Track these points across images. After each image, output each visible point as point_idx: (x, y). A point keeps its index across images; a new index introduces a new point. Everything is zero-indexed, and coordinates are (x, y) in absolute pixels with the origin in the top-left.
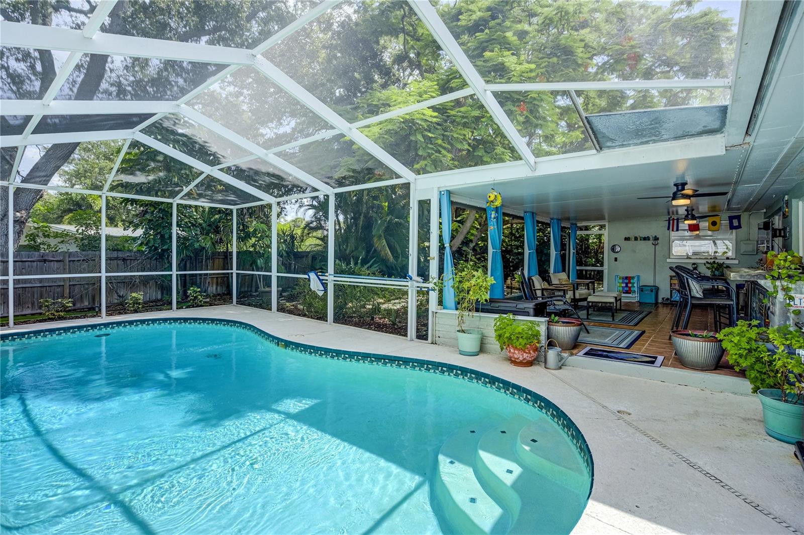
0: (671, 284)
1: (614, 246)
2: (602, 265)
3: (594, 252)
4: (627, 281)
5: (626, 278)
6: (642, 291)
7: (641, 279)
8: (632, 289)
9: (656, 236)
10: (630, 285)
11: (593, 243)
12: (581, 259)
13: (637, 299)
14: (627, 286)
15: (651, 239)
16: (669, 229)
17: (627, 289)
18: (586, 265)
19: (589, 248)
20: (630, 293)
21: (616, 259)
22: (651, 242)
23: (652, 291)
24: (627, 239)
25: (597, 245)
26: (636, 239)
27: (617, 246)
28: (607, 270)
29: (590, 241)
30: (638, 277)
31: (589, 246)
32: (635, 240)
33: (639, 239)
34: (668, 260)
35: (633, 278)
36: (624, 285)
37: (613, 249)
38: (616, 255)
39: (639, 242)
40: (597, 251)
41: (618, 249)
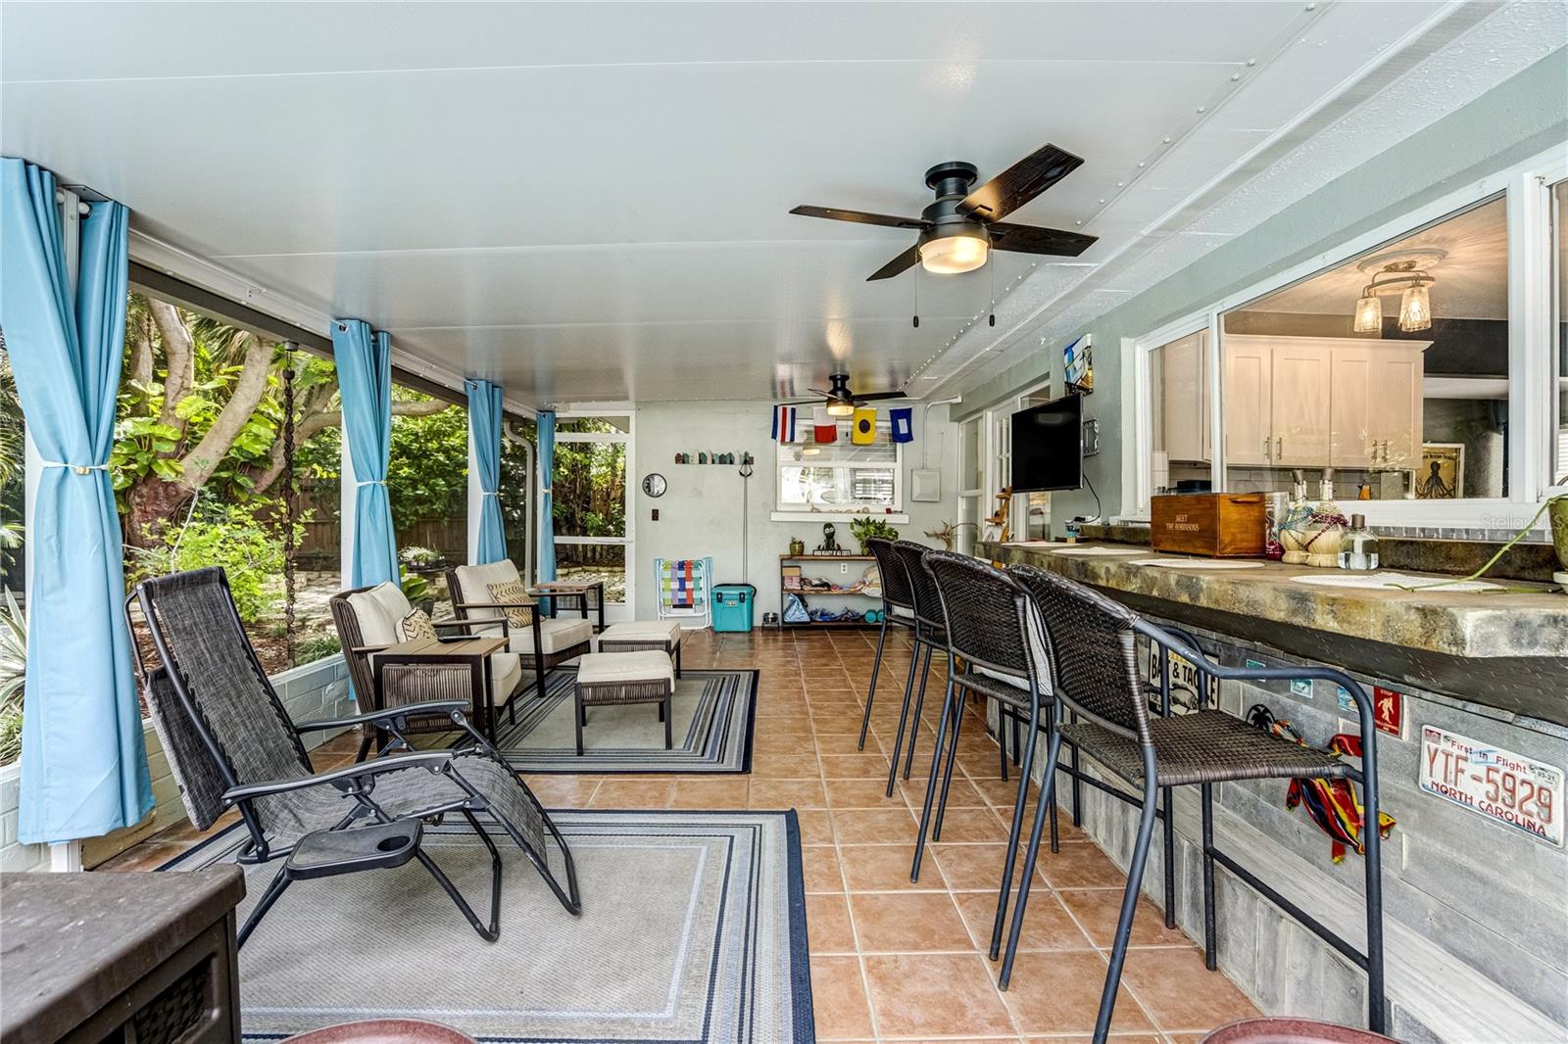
0: (783, 578)
1: (649, 478)
2: (620, 531)
3: (602, 498)
4: (682, 574)
5: (682, 566)
6: (720, 600)
7: (715, 565)
8: (696, 595)
9: (746, 454)
10: (689, 585)
11: (598, 476)
12: (573, 515)
13: (708, 622)
14: (682, 588)
15: (737, 460)
16: (774, 436)
17: (683, 595)
18: (584, 533)
19: (590, 489)
20: (690, 606)
21: (655, 515)
22: (737, 467)
23: (742, 600)
24: (681, 459)
25: (607, 482)
26: (702, 460)
27: (656, 477)
28: (633, 545)
29: (594, 471)
30: (709, 559)
31: (589, 481)
32: (700, 462)
33: (709, 461)
34: (775, 517)
35: (698, 565)
36: (676, 585)
37: (648, 487)
38: (655, 503)
39: (709, 466)
40: (608, 494)
41: (658, 486)
